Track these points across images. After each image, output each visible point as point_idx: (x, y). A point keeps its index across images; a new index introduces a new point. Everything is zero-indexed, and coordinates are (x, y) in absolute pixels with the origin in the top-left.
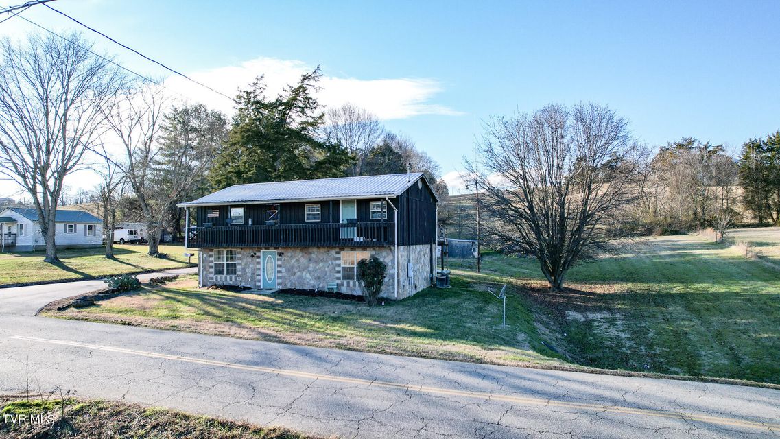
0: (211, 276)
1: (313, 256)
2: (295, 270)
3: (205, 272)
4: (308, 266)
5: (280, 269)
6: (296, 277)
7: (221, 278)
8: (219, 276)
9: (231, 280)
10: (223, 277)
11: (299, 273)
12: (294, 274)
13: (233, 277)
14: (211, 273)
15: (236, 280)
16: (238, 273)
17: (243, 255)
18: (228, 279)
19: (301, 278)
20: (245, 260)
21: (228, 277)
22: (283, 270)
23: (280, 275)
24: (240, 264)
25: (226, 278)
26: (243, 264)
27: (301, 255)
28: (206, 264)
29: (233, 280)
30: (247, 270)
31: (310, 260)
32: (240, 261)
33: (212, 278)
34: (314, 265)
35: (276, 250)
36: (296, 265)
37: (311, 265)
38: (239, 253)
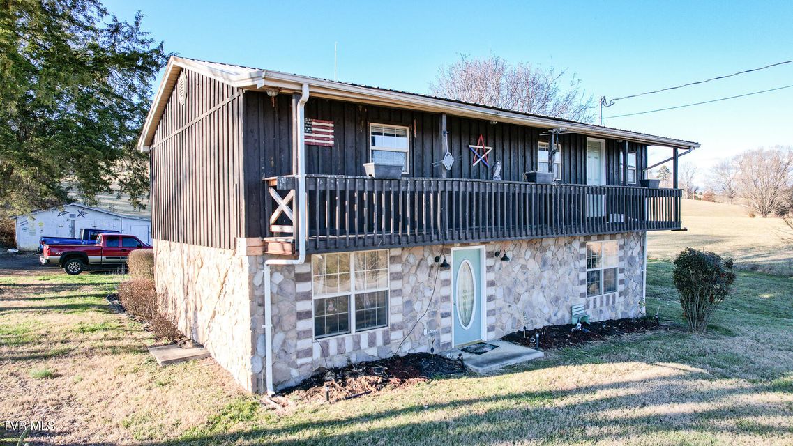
0: (304, 344)
1: (549, 254)
2: (520, 290)
3: (280, 337)
4: (540, 277)
5: (492, 291)
6: (520, 305)
7: (340, 345)
8: (333, 341)
9: (372, 343)
10: (348, 339)
11: (526, 295)
12: (518, 298)
13: (379, 332)
14: (302, 335)
15: (387, 341)
16: (394, 318)
17: (404, 264)
18: (364, 344)
19: (530, 304)
20: (412, 279)
21: (364, 336)
22: (498, 292)
23: (492, 305)
24: (398, 292)
25: (357, 343)
26: (407, 290)
27: (529, 253)
28: (285, 306)
29: (379, 342)
30: (417, 306)
31: (544, 263)
32: (397, 285)
33: (309, 353)
34: (551, 272)
35: (483, 247)
36: (521, 277)
37: (546, 274)
38: (394, 259)
